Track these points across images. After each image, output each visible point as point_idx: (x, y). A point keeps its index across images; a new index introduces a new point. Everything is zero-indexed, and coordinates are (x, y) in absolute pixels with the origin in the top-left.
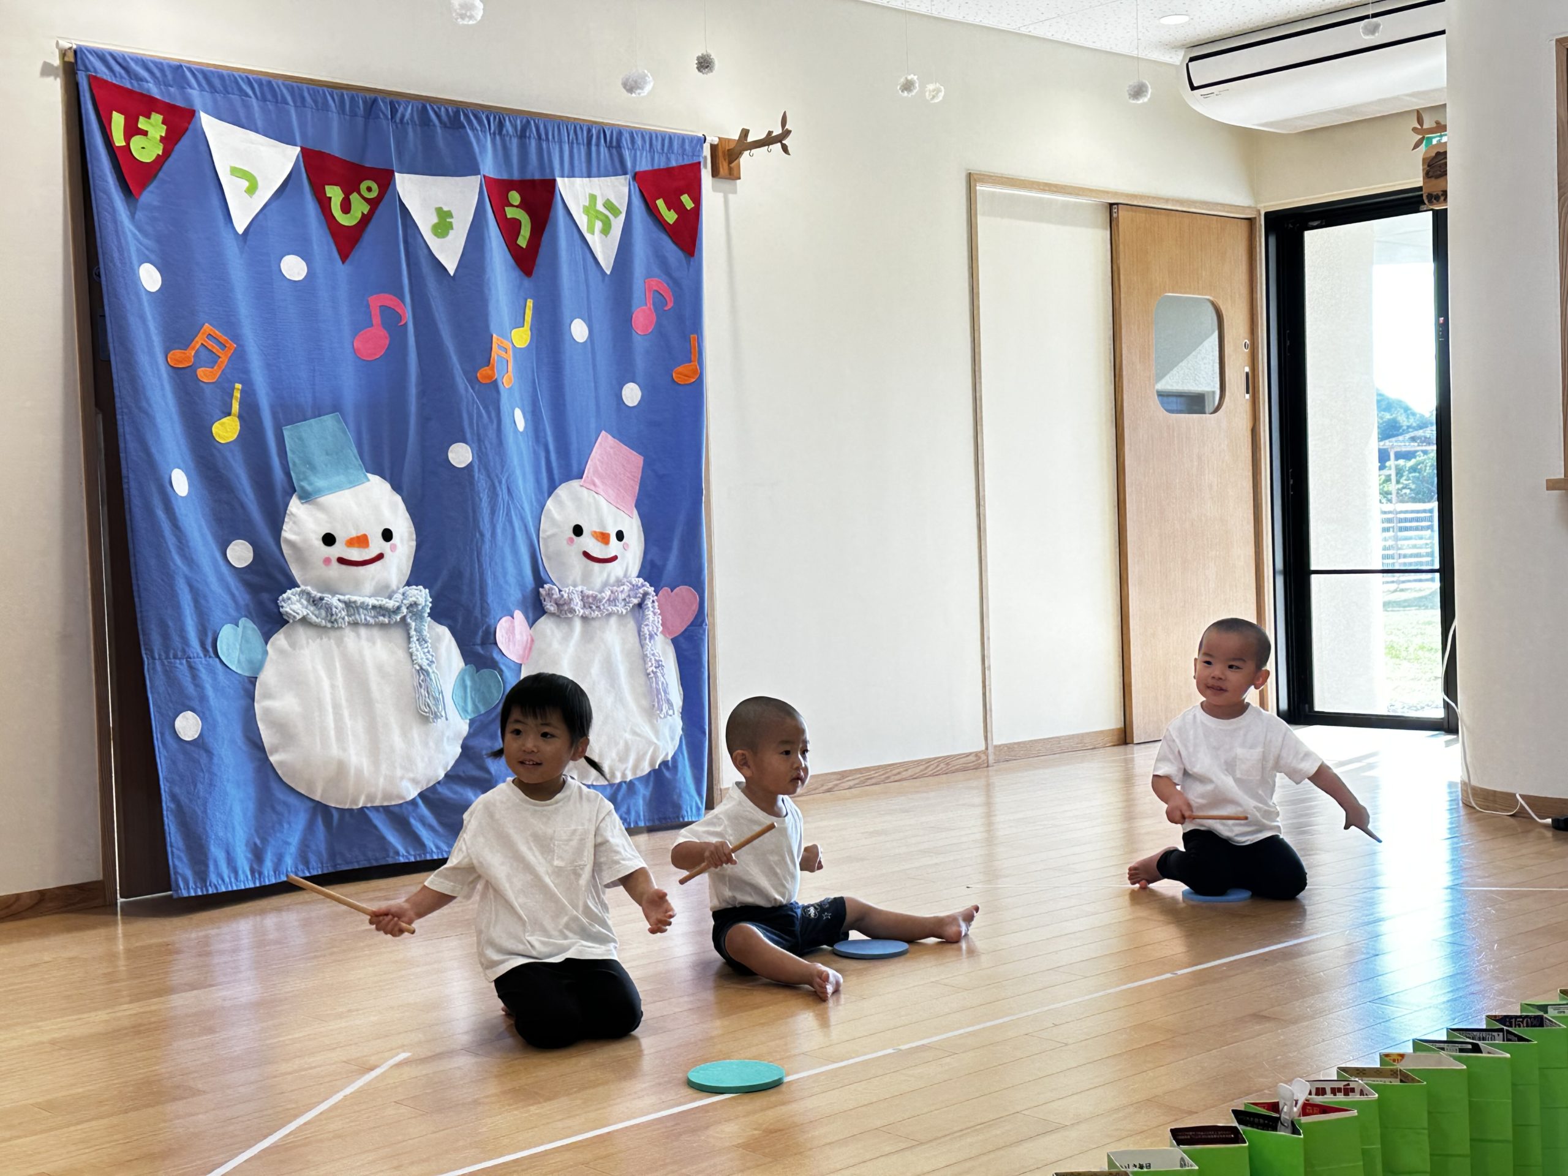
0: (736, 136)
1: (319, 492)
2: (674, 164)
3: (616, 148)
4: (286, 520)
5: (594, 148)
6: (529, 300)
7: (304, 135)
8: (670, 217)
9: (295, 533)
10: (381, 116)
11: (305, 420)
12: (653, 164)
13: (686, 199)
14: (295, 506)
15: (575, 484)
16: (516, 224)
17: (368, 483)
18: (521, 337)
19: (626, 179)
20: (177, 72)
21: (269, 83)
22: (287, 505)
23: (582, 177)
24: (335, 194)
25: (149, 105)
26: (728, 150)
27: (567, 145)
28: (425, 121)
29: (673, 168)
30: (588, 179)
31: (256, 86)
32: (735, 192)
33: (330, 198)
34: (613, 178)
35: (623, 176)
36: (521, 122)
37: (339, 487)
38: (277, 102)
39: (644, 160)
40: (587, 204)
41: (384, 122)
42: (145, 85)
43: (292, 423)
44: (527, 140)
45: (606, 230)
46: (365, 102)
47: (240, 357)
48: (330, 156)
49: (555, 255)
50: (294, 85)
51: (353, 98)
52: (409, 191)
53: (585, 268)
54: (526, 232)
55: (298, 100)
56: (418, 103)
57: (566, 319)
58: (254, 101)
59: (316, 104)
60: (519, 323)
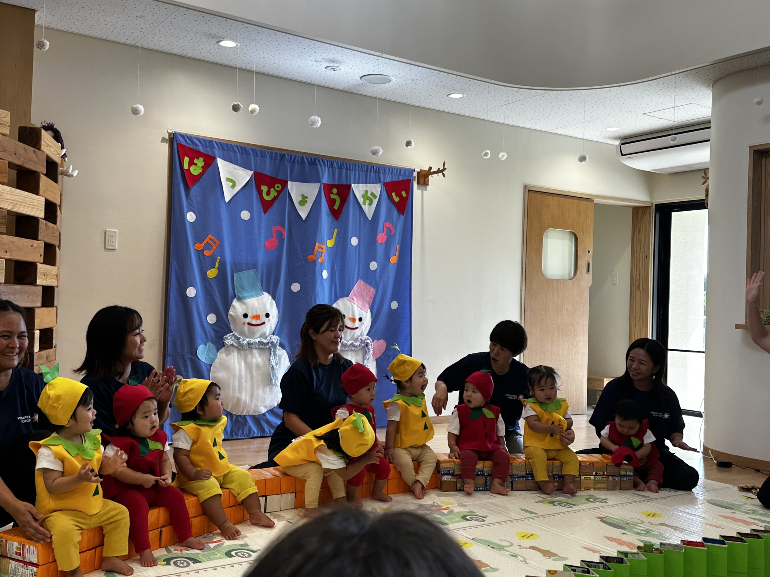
0: (427, 169)
1: (245, 298)
2: (401, 179)
3: (378, 173)
4: (231, 307)
5: (368, 173)
6: (335, 230)
7: (255, 166)
8: (397, 199)
9: (234, 313)
10: (286, 160)
11: (243, 271)
12: (392, 179)
13: (404, 194)
14: (235, 303)
15: (345, 299)
16: (334, 200)
17: (263, 296)
18: (330, 243)
20: (209, 142)
21: (245, 147)
22: (232, 302)
23: (362, 183)
25: (198, 154)
26: (424, 174)
27: (358, 172)
28: (303, 162)
29: (400, 181)
30: (364, 185)
31: (239, 148)
32: (426, 190)
33: (263, 190)
34: (375, 184)
35: (379, 184)
36: (340, 163)
37: (252, 296)
38: (247, 155)
39: (388, 178)
40: (364, 194)
41: (286, 162)
42: (198, 147)
43: (237, 271)
44: (342, 169)
45: (370, 204)
46: (280, 154)
47: (221, 247)
48: (264, 175)
49: (348, 213)
50: (254, 148)
51: (276, 153)
52: (292, 187)
53: (360, 218)
54: (338, 204)
55: (255, 154)
56: (301, 155)
57: (350, 237)
58: (238, 154)
59: (261, 154)
60: (330, 238)
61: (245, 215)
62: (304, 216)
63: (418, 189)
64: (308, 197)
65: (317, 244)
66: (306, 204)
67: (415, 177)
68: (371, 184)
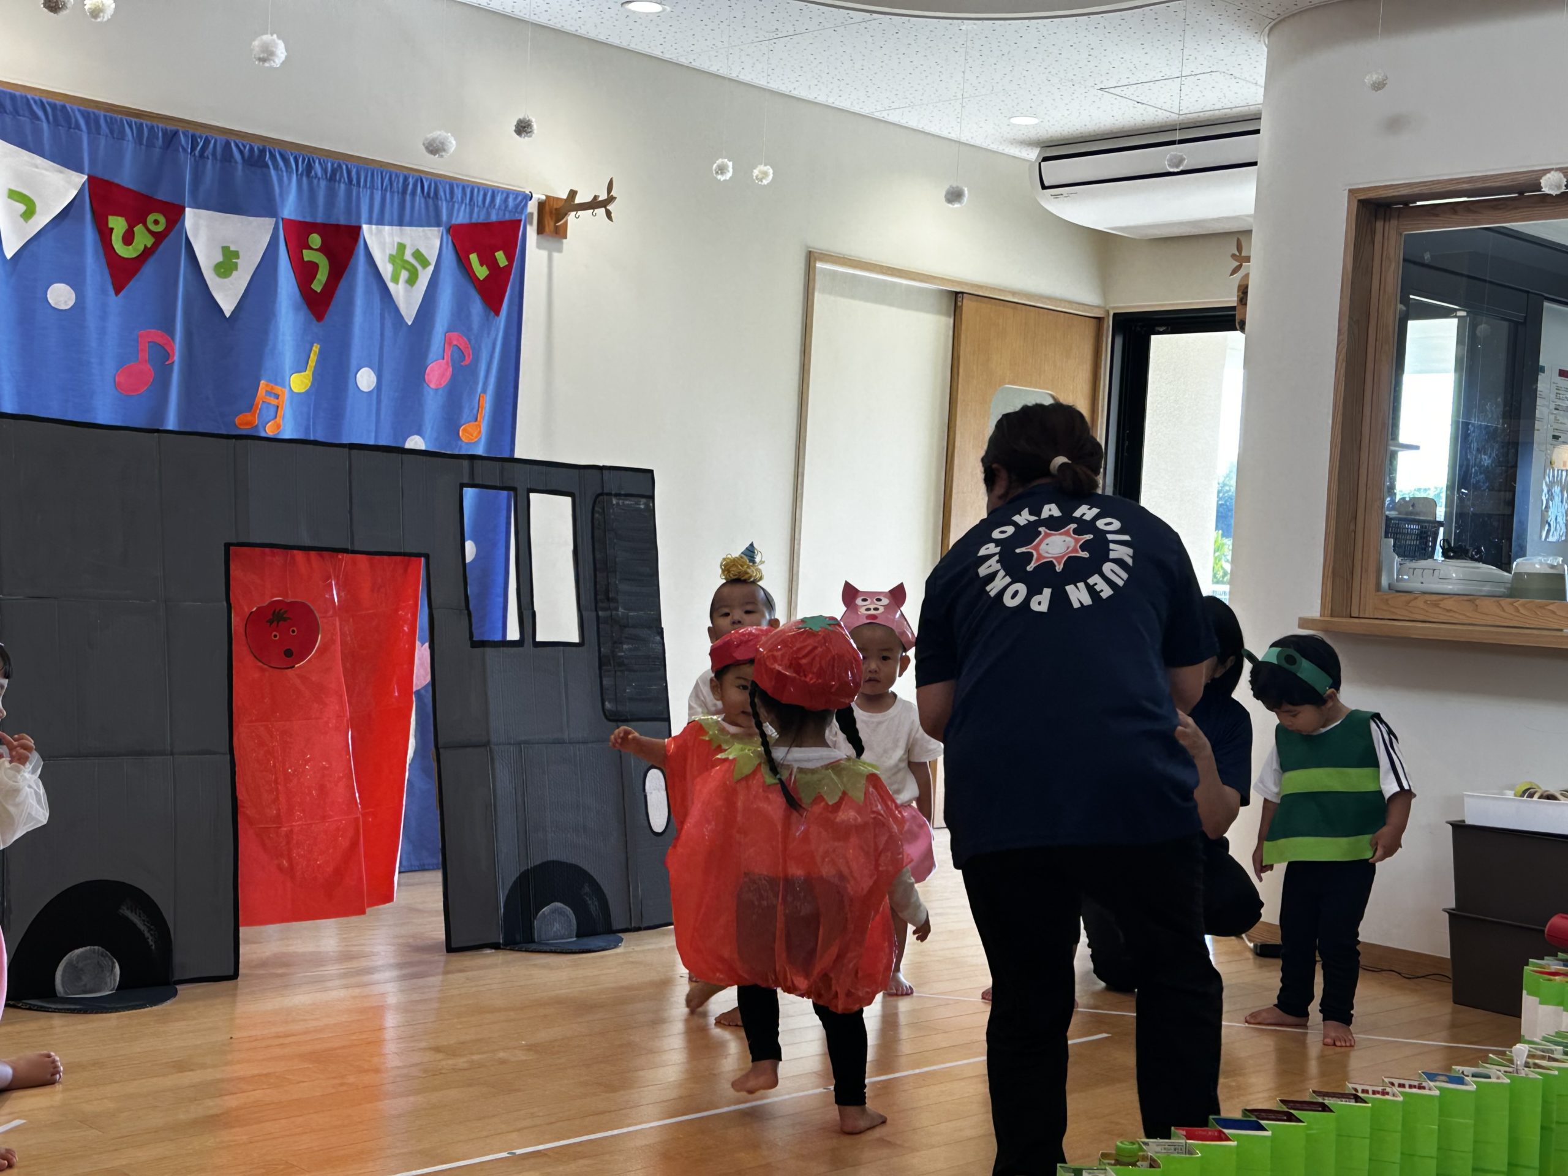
0: (564, 196)
2: (494, 218)
3: (433, 199)
5: (408, 197)
6: (315, 345)
7: (93, 161)
8: (482, 272)
10: (181, 150)
12: (470, 218)
13: (501, 258)
16: (313, 267)
18: (299, 382)
19: (439, 231)
21: (64, 107)
23: (391, 224)
24: (118, 224)
26: (556, 209)
27: (380, 192)
28: (227, 157)
29: (493, 223)
30: (398, 228)
31: (48, 107)
32: (560, 250)
33: (112, 230)
34: (426, 228)
35: (436, 228)
36: (332, 165)
38: (70, 128)
39: (461, 214)
40: (394, 253)
41: (182, 155)
44: (337, 184)
45: (412, 281)
46: (165, 132)
48: (118, 186)
49: (350, 302)
50: (90, 110)
51: (151, 129)
52: (196, 227)
53: (382, 317)
54: (322, 276)
55: (93, 125)
56: (222, 138)
57: (353, 368)
58: (45, 125)
59: (112, 132)
60: (301, 368)
61: (60, 295)
62: (228, 306)
63: (539, 246)
64: (241, 254)
65: (262, 382)
66: (235, 273)
67: (531, 214)
68: (414, 228)
